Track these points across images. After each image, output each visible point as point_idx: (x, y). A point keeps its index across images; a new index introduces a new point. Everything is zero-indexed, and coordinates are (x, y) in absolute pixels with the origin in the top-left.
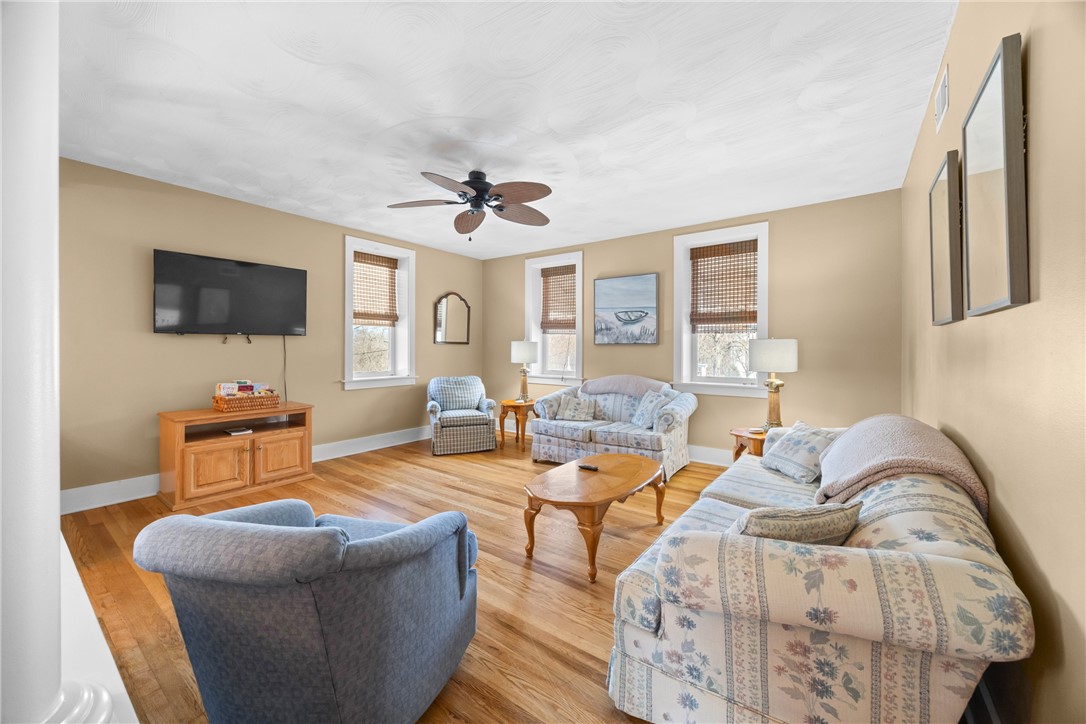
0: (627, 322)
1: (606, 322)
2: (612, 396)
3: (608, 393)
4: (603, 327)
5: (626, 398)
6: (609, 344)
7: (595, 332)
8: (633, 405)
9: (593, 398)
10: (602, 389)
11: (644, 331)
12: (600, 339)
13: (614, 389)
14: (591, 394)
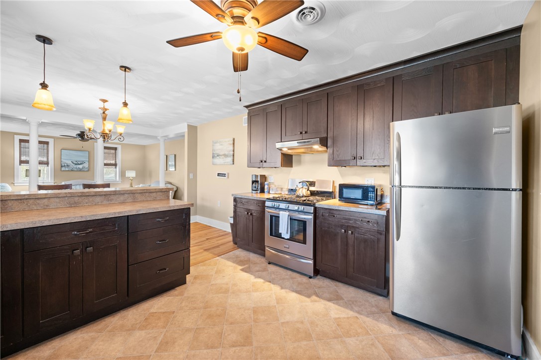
0: (76, 164)
4: (66, 165)
6: (68, 171)
7: (62, 167)
11: (84, 167)
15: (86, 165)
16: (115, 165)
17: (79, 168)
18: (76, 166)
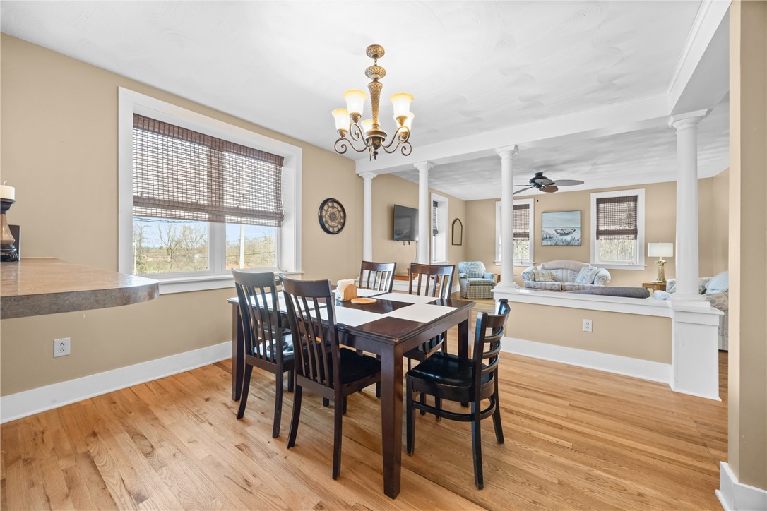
0: (562, 235)
1: (549, 234)
2: (561, 270)
3: (558, 269)
4: (548, 236)
5: (569, 271)
6: (551, 245)
7: (543, 239)
8: (574, 274)
9: (549, 271)
10: (554, 267)
11: (573, 239)
12: (545, 242)
13: (563, 266)
14: (547, 269)
15: (577, 235)
16: (635, 232)
17: (565, 240)
18: (561, 237)
